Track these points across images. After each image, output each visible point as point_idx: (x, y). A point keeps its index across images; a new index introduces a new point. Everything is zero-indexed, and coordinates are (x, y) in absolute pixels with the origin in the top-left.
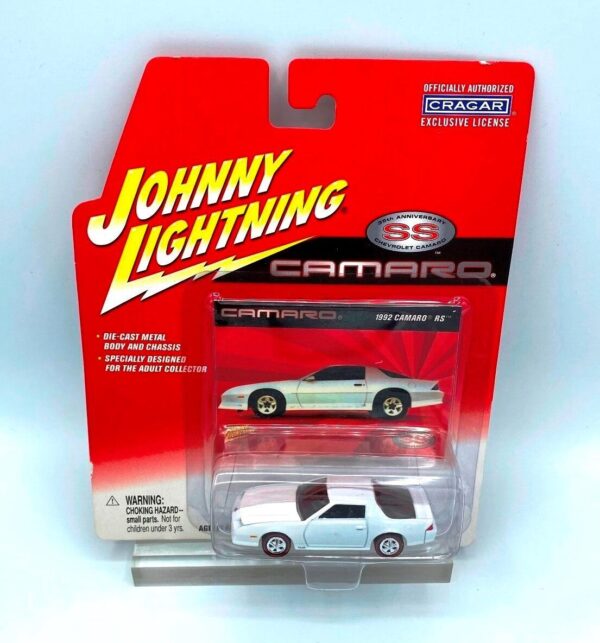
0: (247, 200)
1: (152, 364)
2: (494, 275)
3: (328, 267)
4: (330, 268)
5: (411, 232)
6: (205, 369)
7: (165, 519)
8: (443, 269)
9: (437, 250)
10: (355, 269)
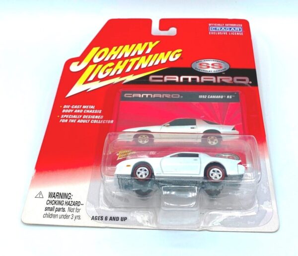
0: (141, 56)
1: (85, 119)
2: (251, 82)
3: (175, 78)
4: (177, 79)
5: (210, 66)
6: (112, 122)
7: (70, 210)
8: (227, 80)
9: (224, 72)
10: (187, 79)
